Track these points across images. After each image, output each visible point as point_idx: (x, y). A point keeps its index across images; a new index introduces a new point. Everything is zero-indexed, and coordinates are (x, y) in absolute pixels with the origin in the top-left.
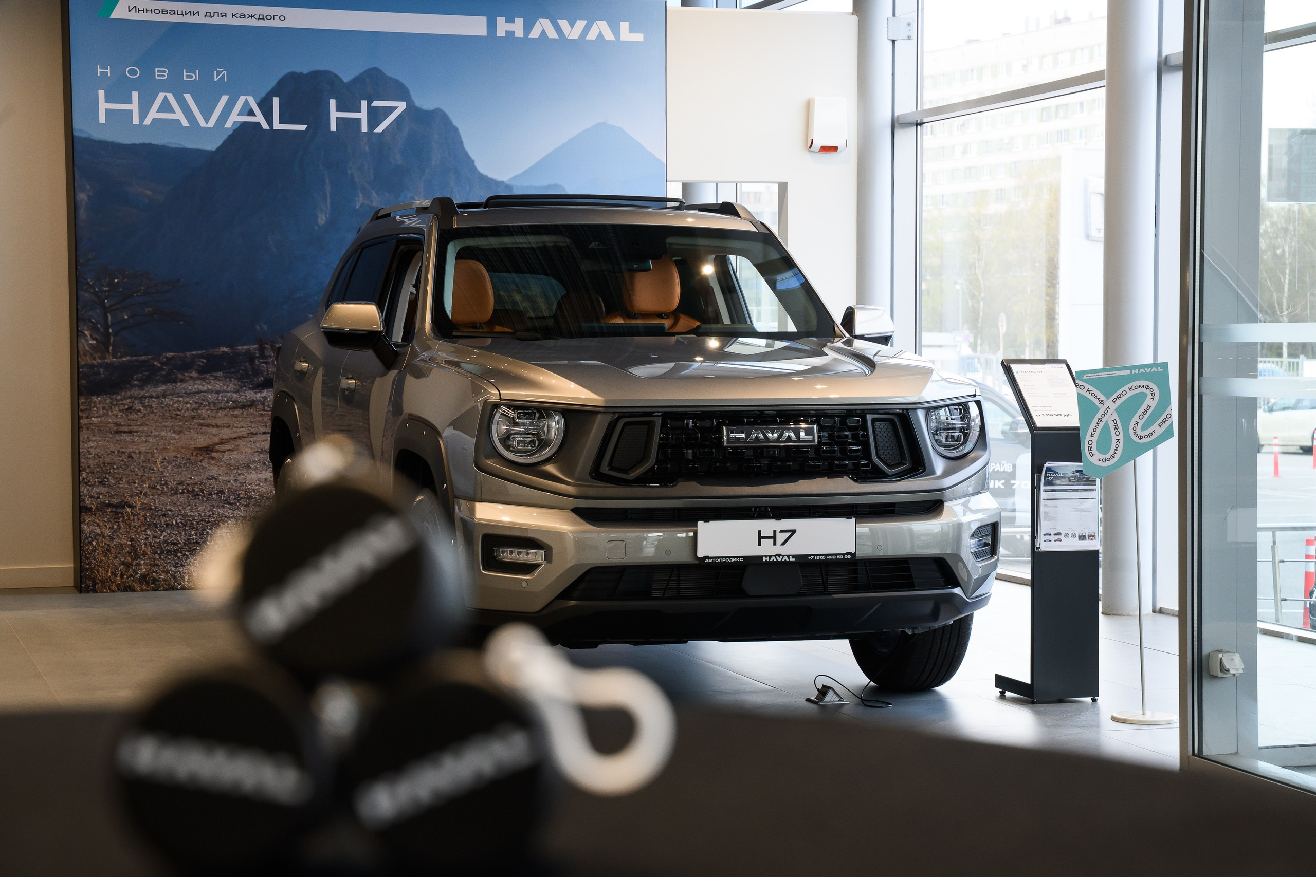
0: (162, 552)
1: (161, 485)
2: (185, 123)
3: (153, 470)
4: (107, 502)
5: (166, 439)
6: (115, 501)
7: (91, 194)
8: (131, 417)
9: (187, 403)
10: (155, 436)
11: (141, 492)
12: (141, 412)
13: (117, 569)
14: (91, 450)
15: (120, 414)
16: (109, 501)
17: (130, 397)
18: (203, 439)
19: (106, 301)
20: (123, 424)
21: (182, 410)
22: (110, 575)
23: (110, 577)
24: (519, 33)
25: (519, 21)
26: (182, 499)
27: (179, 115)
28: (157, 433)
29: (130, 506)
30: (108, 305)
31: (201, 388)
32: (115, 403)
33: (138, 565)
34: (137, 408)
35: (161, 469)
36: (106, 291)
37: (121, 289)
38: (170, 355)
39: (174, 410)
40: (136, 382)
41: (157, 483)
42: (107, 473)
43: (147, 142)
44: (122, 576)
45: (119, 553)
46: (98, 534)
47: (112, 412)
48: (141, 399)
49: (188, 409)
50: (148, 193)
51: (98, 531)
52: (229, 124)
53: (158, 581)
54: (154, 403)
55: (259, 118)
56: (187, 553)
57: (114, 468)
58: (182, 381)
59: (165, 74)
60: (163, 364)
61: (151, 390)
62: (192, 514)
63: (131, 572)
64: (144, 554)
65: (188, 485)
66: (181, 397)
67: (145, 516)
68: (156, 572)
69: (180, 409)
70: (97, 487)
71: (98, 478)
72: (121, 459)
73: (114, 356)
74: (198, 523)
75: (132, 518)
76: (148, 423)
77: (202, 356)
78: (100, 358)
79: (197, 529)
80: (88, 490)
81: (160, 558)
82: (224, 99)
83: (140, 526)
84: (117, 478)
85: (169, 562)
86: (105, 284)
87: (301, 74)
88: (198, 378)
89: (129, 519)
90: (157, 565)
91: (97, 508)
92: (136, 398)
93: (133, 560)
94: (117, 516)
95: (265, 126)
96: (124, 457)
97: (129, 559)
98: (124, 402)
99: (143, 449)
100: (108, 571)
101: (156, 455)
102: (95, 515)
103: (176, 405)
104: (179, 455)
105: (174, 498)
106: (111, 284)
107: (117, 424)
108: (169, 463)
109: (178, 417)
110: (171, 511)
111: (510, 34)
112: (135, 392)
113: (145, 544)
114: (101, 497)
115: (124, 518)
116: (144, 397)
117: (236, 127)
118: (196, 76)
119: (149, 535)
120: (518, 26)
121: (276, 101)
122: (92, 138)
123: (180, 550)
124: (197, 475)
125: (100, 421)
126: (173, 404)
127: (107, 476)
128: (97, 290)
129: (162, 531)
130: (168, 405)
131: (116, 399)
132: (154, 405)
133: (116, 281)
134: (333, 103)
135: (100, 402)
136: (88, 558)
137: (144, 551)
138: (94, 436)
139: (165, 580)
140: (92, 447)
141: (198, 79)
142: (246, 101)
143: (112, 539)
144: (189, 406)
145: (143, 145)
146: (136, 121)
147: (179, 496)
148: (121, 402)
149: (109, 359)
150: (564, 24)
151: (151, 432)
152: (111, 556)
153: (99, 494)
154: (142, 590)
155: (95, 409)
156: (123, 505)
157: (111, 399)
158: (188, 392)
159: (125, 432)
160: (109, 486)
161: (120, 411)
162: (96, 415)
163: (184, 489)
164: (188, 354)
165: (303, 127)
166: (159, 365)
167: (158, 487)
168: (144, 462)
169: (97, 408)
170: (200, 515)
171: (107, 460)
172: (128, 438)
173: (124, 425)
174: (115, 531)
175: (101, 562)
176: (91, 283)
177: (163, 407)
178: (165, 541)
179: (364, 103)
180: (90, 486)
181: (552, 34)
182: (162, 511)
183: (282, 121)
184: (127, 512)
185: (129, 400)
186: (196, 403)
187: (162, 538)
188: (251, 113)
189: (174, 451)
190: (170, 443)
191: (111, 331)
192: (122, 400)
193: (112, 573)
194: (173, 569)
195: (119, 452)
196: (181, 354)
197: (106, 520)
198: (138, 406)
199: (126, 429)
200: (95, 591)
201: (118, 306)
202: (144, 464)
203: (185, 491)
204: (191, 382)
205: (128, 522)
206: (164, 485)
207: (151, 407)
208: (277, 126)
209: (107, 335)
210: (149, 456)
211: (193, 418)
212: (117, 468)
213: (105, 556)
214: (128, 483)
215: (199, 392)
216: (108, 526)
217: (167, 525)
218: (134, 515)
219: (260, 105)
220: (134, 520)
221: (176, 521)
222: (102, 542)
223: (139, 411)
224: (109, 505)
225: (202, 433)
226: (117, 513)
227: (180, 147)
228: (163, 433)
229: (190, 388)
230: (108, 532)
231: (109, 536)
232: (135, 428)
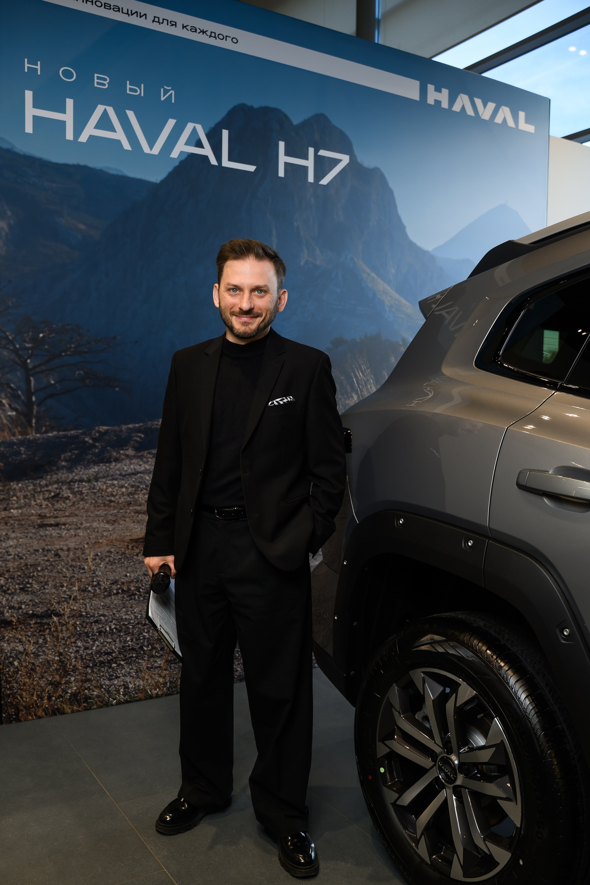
0: (95, 665)
1: (93, 586)
2: (127, 146)
3: (84, 569)
4: (31, 612)
5: (98, 531)
6: (40, 610)
7: (12, 222)
8: (58, 506)
9: (122, 486)
10: (86, 529)
11: (70, 597)
12: (70, 500)
13: (43, 690)
14: (10, 550)
15: (45, 503)
16: (33, 611)
17: (57, 482)
18: (139, 529)
19: (29, 361)
20: (48, 515)
21: (116, 495)
22: (35, 698)
23: (36, 701)
24: (445, 105)
25: (445, 92)
26: (116, 600)
27: (119, 135)
28: (88, 525)
29: (58, 615)
30: (30, 366)
31: (138, 468)
32: (39, 490)
33: (68, 682)
34: (65, 495)
35: (93, 568)
36: (28, 349)
37: (46, 347)
38: (103, 428)
39: (108, 496)
40: (63, 463)
41: (89, 585)
42: (29, 577)
43: (82, 163)
44: (49, 698)
45: (46, 672)
46: (20, 653)
47: (35, 501)
48: (70, 483)
49: (123, 494)
50: (82, 227)
51: (21, 648)
52: (175, 154)
53: (90, 698)
54: (85, 488)
55: (207, 151)
56: (122, 663)
57: (38, 571)
58: (117, 460)
59: (106, 83)
60: (95, 440)
61: (81, 473)
62: (128, 617)
63: (60, 692)
64: (75, 669)
65: (123, 583)
66: (116, 480)
67: (75, 625)
68: (88, 689)
69: (115, 494)
70: (18, 595)
71: (19, 584)
72: (46, 558)
73: (38, 431)
74: (134, 627)
75: (59, 628)
76: (77, 512)
77: (139, 430)
78: (21, 433)
79: (133, 634)
80: (7, 600)
81: (92, 672)
82: (171, 123)
83: (69, 637)
84: (42, 582)
85: (103, 676)
86: (27, 339)
87: (252, 107)
88: (135, 457)
89: (56, 631)
90: (89, 680)
91: (18, 620)
92: (63, 483)
93: (61, 678)
94: (42, 627)
95: (214, 161)
96: (50, 556)
97: (57, 678)
98: (50, 488)
99: (72, 545)
100: (33, 695)
101: (87, 551)
102: (16, 629)
103: (110, 490)
104: (113, 550)
105: (108, 601)
106: (35, 340)
107: (41, 516)
108: (102, 559)
109: (112, 504)
110: (104, 615)
111: (438, 103)
112: (63, 475)
113: (76, 658)
114: (23, 607)
115: (50, 629)
116: (73, 481)
117: (183, 158)
118: (140, 91)
119: (80, 647)
120: (444, 96)
121: (225, 134)
122: (16, 150)
123: (114, 660)
124: (133, 572)
125: (22, 513)
126: (107, 488)
127: (30, 581)
128: (18, 346)
129: (94, 641)
130: (101, 490)
131: (40, 485)
132: (85, 491)
133: (41, 335)
134: (282, 145)
135: (21, 490)
136: (9, 682)
137: (74, 666)
138: (14, 532)
139: (98, 696)
140: (11, 546)
141: (142, 95)
142: (194, 130)
143: (37, 656)
144: (124, 490)
145: (77, 167)
146: (69, 135)
147: (113, 597)
148: (46, 489)
149: (32, 435)
150: (478, 102)
151: (81, 524)
152: (36, 677)
153: (21, 603)
154: (73, 712)
155: (15, 498)
156: (48, 614)
157: (34, 485)
158: (124, 473)
159: (51, 525)
160: (33, 593)
161: (45, 499)
162: (16, 505)
163: (120, 588)
164: (124, 427)
165: (251, 168)
166: (90, 441)
167: (90, 589)
168: (73, 560)
169: (17, 497)
170: (136, 617)
171: (30, 561)
172: (54, 532)
173: (50, 517)
174: (41, 646)
175: (24, 684)
176: (10, 338)
177: (95, 493)
178: (98, 652)
179: (311, 150)
180: (10, 594)
181: (470, 112)
182: (94, 616)
183: (230, 159)
184: (54, 622)
185: (55, 486)
186: (132, 486)
187: (94, 648)
188: (199, 144)
189: (107, 545)
190: (102, 536)
191: (34, 399)
192: (47, 486)
193: (38, 696)
194: (107, 682)
195: (43, 550)
196: (116, 428)
197: (29, 634)
198: (66, 493)
199: (52, 521)
200: (18, 720)
201: (43, 368)
202: (74, 563)
203: (120, 591)
204: (127, 462)
205: (55, 634)
206: (96, 586)
207: (81, 493)
208: (226, 163)
209: (29, 405)
210: (79, 552)
211: (129, 504)
212: (42, 570)
213: (29, 678)
214: (55, 587)
215: (136, 473)
216: (32, 642)
217: (100, 632)
218: (63, 625)
219: (208, 136)
220: (62, 630)
221: (110, 627)
222: (25, 661)
223: (68, 498)
224: (33, 616)
225: (138, 522)
226: (42, 624)
227: (120, 174)
228: (95, 525)
229: (126, 468)
230: (32, 648)
231: (34, 653)
232: (63, 520)
